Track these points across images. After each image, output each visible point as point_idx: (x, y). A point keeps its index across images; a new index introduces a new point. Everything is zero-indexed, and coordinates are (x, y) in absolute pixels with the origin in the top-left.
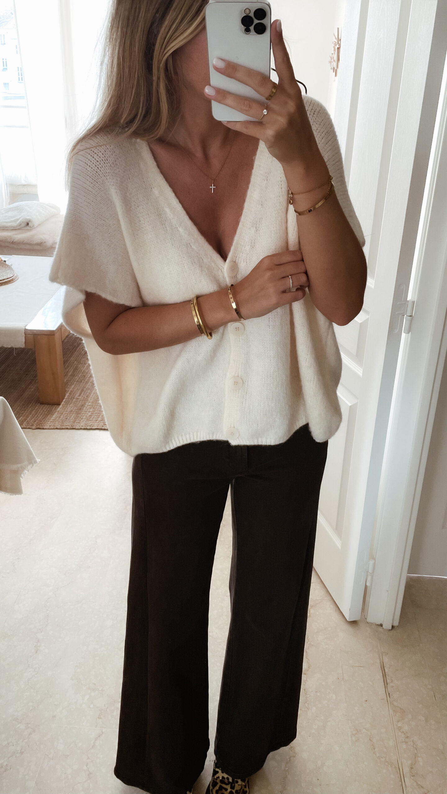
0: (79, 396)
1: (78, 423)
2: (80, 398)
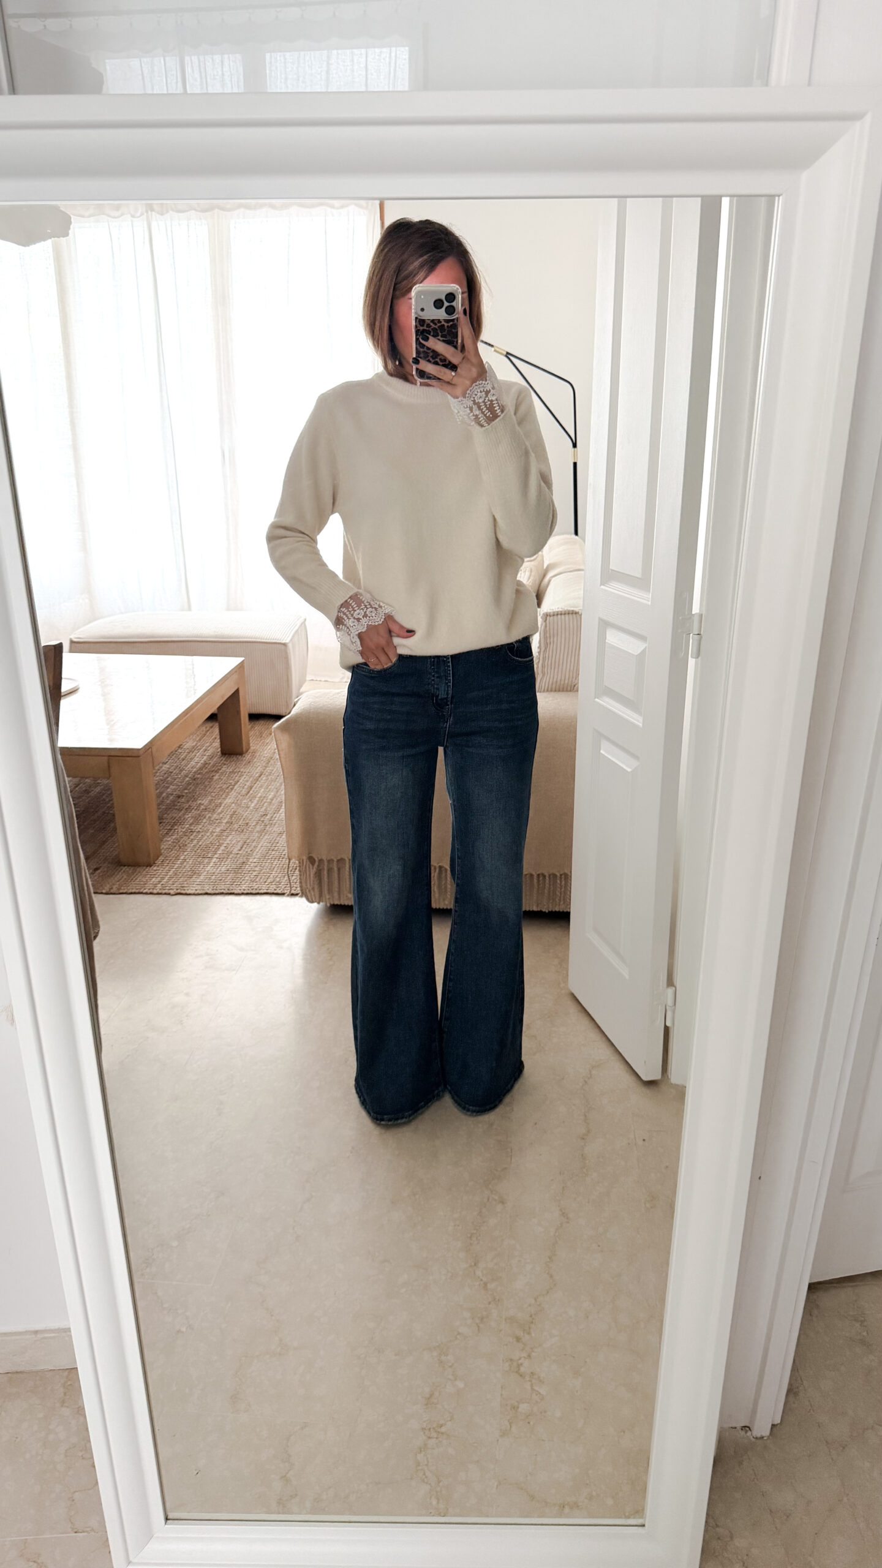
0: (240, 850)
2: (240, 853)
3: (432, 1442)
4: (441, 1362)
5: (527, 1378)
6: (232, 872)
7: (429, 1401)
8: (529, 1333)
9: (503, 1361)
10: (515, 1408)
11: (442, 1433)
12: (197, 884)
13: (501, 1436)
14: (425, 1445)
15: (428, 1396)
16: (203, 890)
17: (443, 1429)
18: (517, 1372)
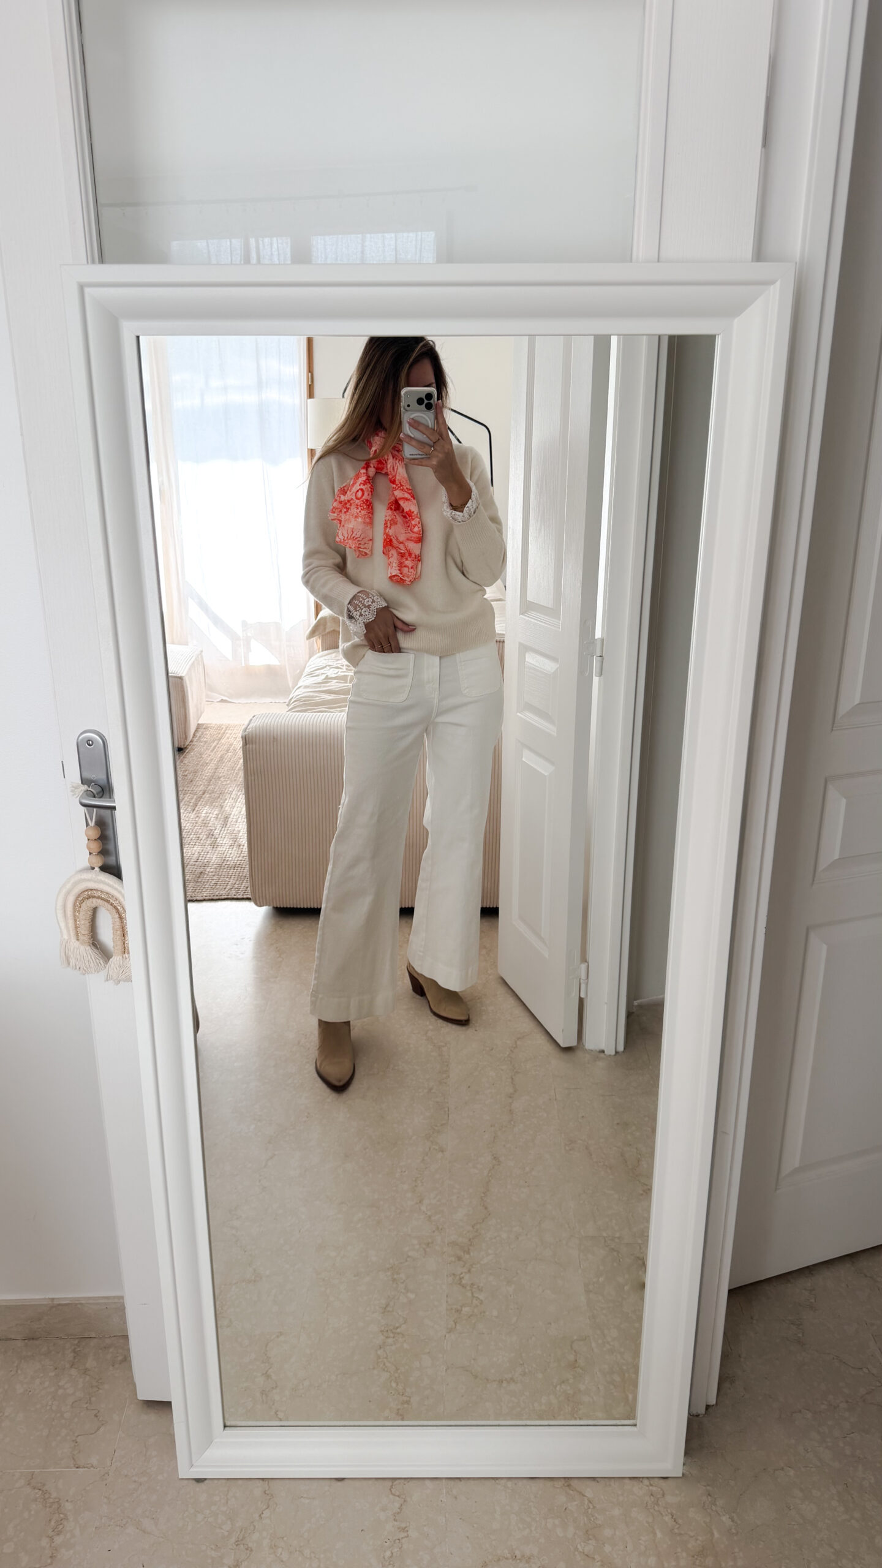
3: (390, 1341)
4: (394, 1280)
5: (468, 1288)
7: (385, 1310)
8: (468, 1253)
9: (447, 1276)
10: (458, 1311)
11: (398, 1334)
13: (449, 1332)
14: (384, 1343)
15: (384, 1306)
17: (398, 1330)
18: (460, 1284)
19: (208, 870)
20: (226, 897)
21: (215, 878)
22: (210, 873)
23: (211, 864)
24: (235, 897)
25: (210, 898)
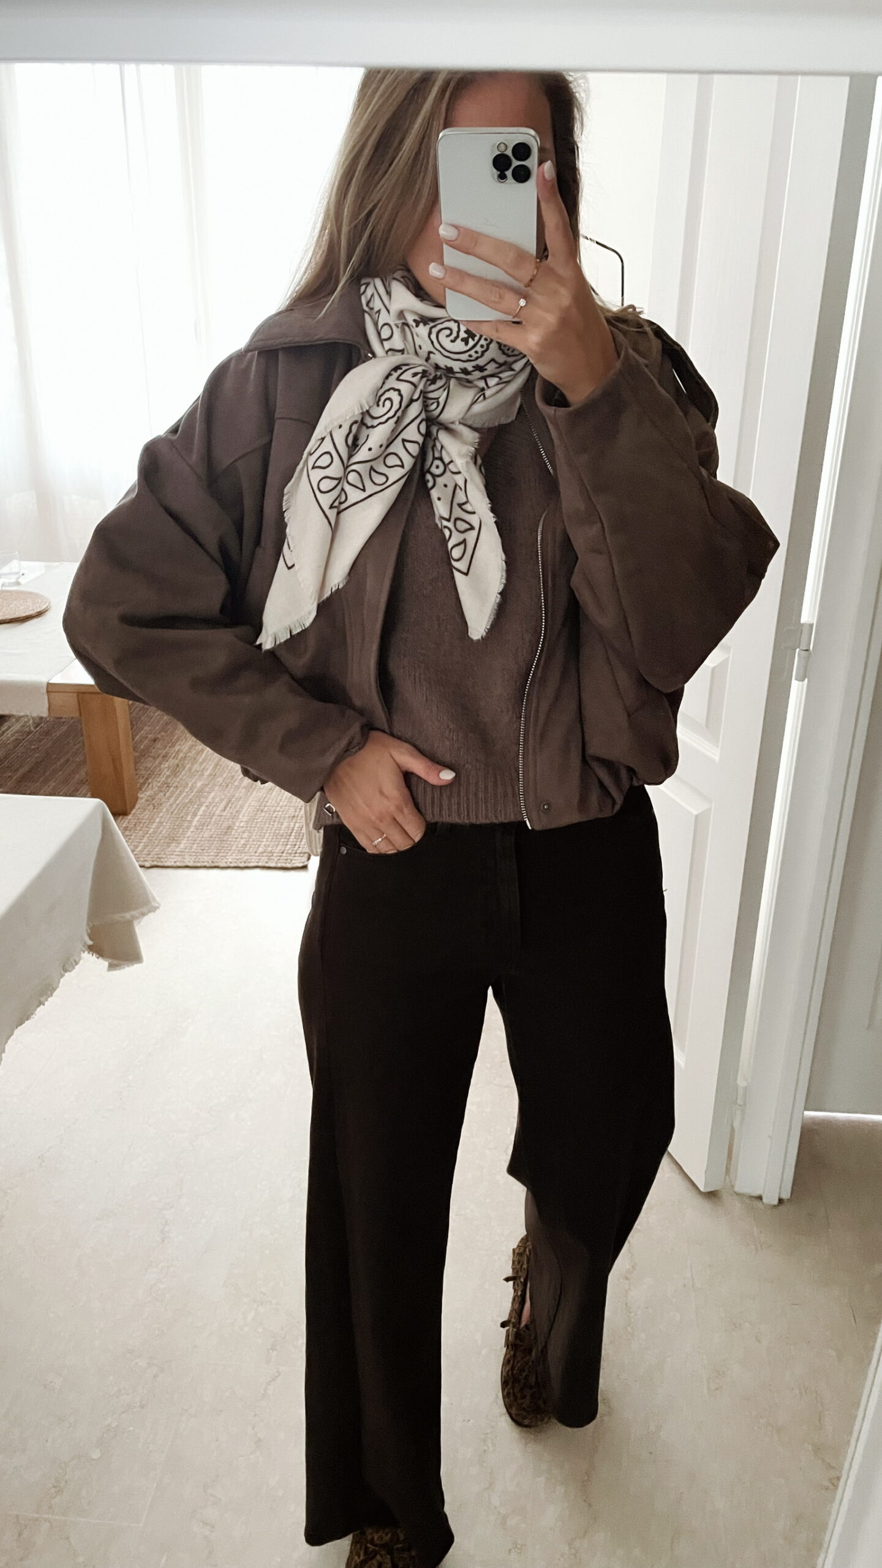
1: (223, 858)
6: (217, 839)
12: (178, 855)
16: (183, 862)
19: (237, 824)
20: (255, 864)
21: (245, 835)
22: (242, 829)
23: (240, 817)
24: (267, 865)
25: (235, 865)
